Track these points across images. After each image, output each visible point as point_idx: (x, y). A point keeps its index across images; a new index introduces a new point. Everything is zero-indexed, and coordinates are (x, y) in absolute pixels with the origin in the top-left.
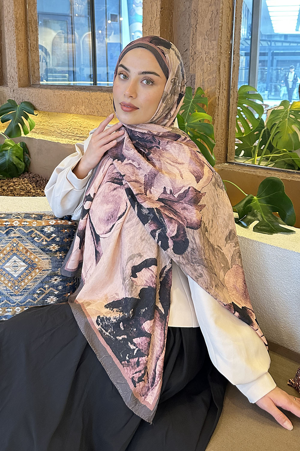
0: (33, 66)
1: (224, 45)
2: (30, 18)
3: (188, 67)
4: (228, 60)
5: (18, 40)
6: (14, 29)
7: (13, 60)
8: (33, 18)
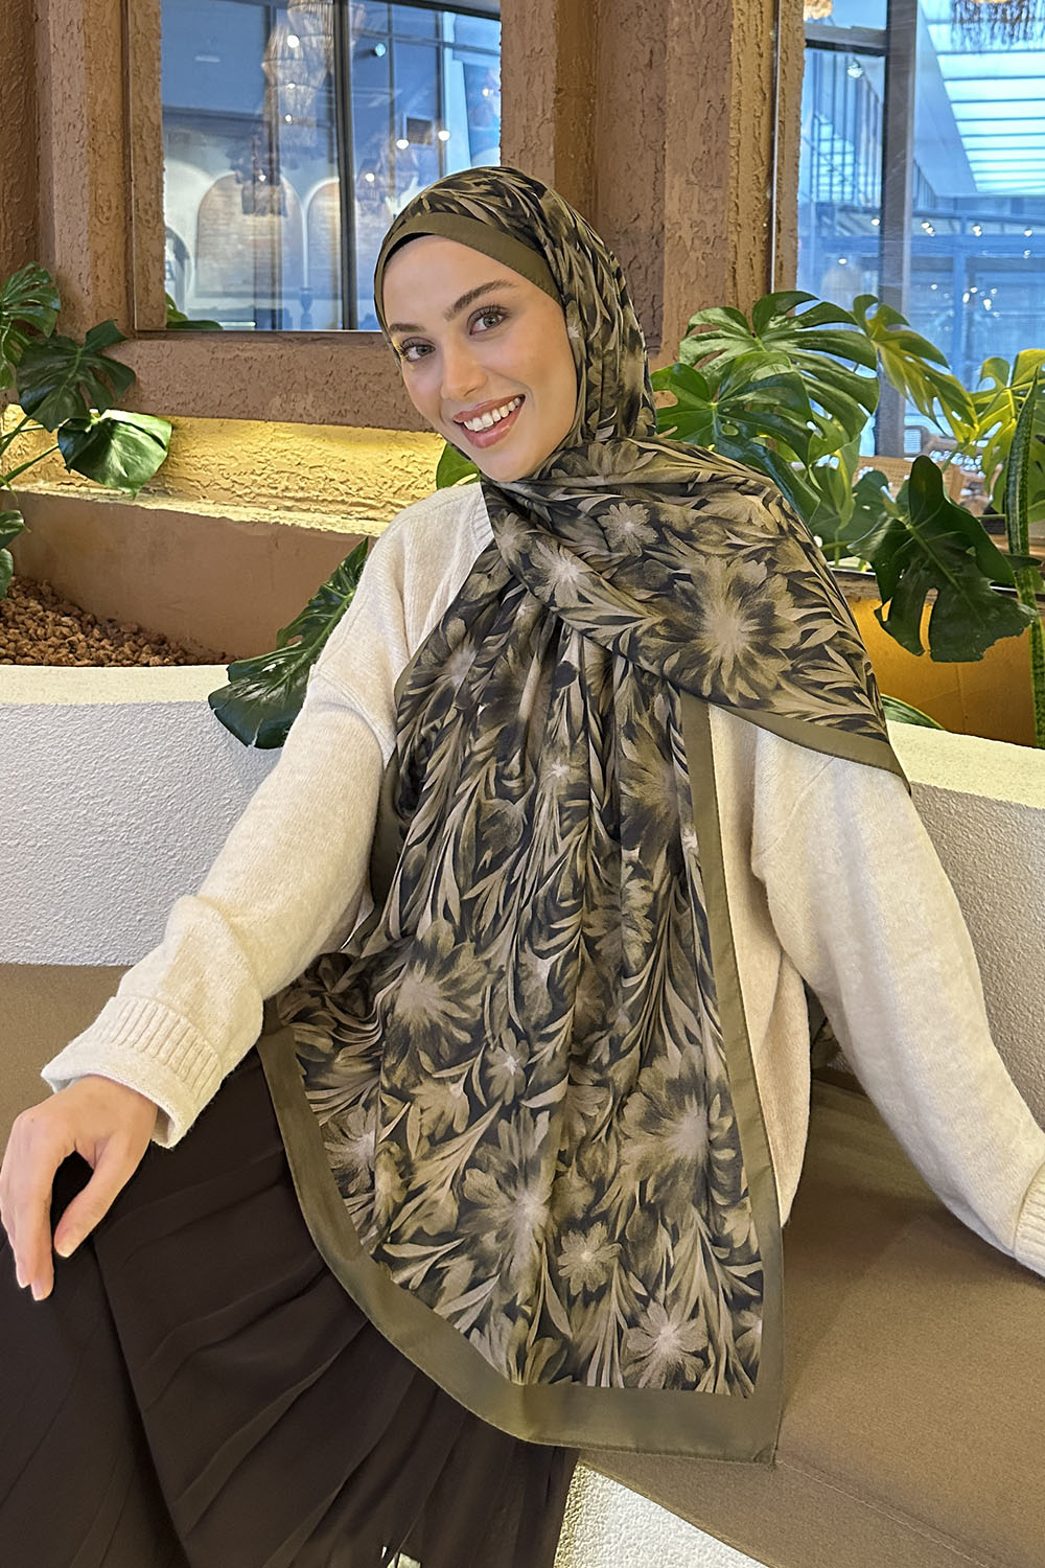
0: (144, 270)
1: (749, 201)
2: (138, 123)
3: (643, 269)
4: (760, 246)
5: (97, 188)
6: (84, 150)
7: (76, 249)
8: (146, 120)
